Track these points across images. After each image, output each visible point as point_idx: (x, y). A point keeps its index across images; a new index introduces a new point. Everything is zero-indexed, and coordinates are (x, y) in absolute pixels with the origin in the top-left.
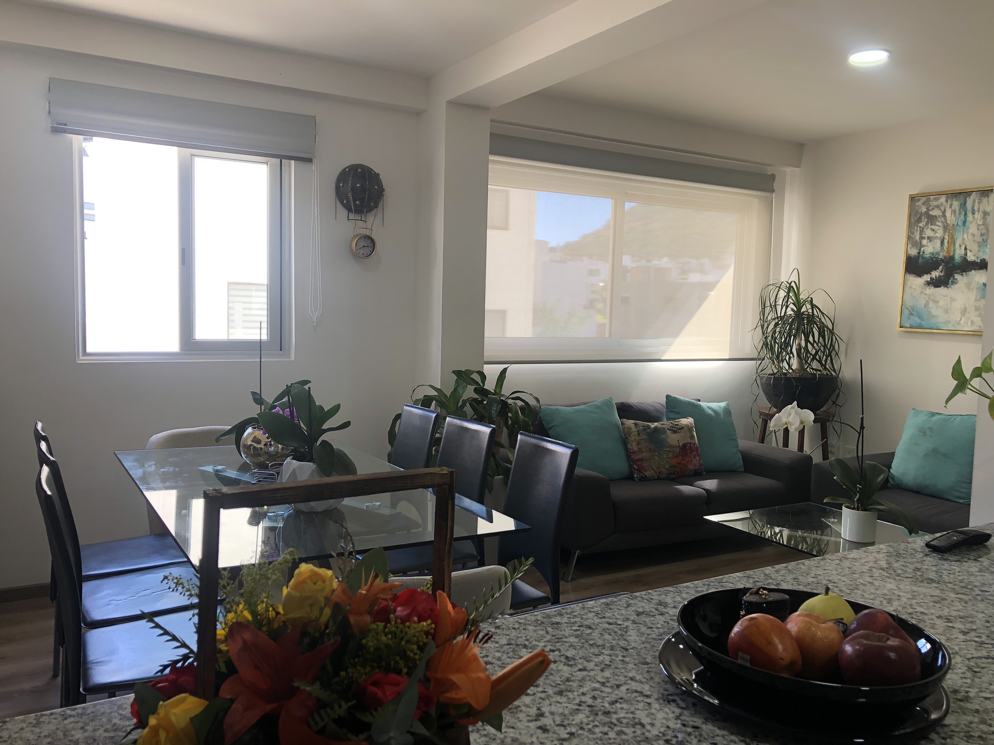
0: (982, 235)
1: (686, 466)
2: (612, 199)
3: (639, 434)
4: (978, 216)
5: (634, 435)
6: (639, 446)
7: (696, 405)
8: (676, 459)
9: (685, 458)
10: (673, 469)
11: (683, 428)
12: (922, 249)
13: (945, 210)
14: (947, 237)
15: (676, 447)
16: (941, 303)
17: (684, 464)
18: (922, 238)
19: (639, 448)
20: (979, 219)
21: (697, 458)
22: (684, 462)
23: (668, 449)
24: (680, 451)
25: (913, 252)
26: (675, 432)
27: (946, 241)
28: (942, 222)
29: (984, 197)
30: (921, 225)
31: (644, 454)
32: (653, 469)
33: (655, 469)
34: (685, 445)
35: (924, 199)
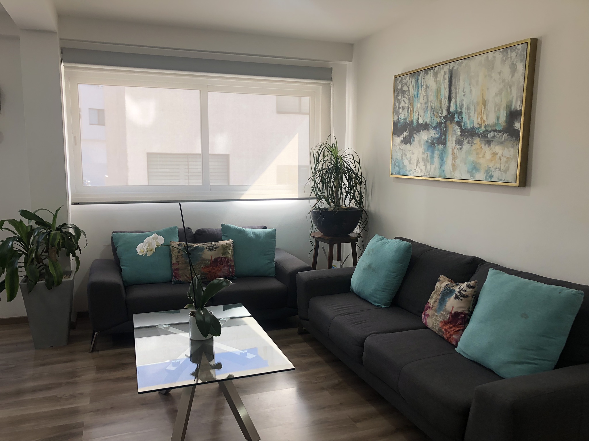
0: (425, 103)
1: (216, 273)
2: (199, 90)
3: (179, 252)
4: (424, 89)
5: (175, 253)
6: (177, 260)
7: (242, 231)
8: (208, 268)
9: (215, 268)
10: (204, 276)
11: (218, 247)
12: (400, 116)
13: (409, 86)
14: (410, 106)
15: (208, 260)
16: (408, 156)
17: (214, 272)
18: (399, 108)
19: (177, 262)
20: (424, 92)
21: (226, 268)
22: (214, 271)
23: (201, 262)
24: (211, 263)
25: (396, 119)
26: (211, 250)
27: (410, 109)
28: (408, 95)
29: (426, 74)
30: (399, 98)
31: (180, 265)
32: (186, 276)
33: (188, 275)
34: (216, 259)
35: (400, 78)
